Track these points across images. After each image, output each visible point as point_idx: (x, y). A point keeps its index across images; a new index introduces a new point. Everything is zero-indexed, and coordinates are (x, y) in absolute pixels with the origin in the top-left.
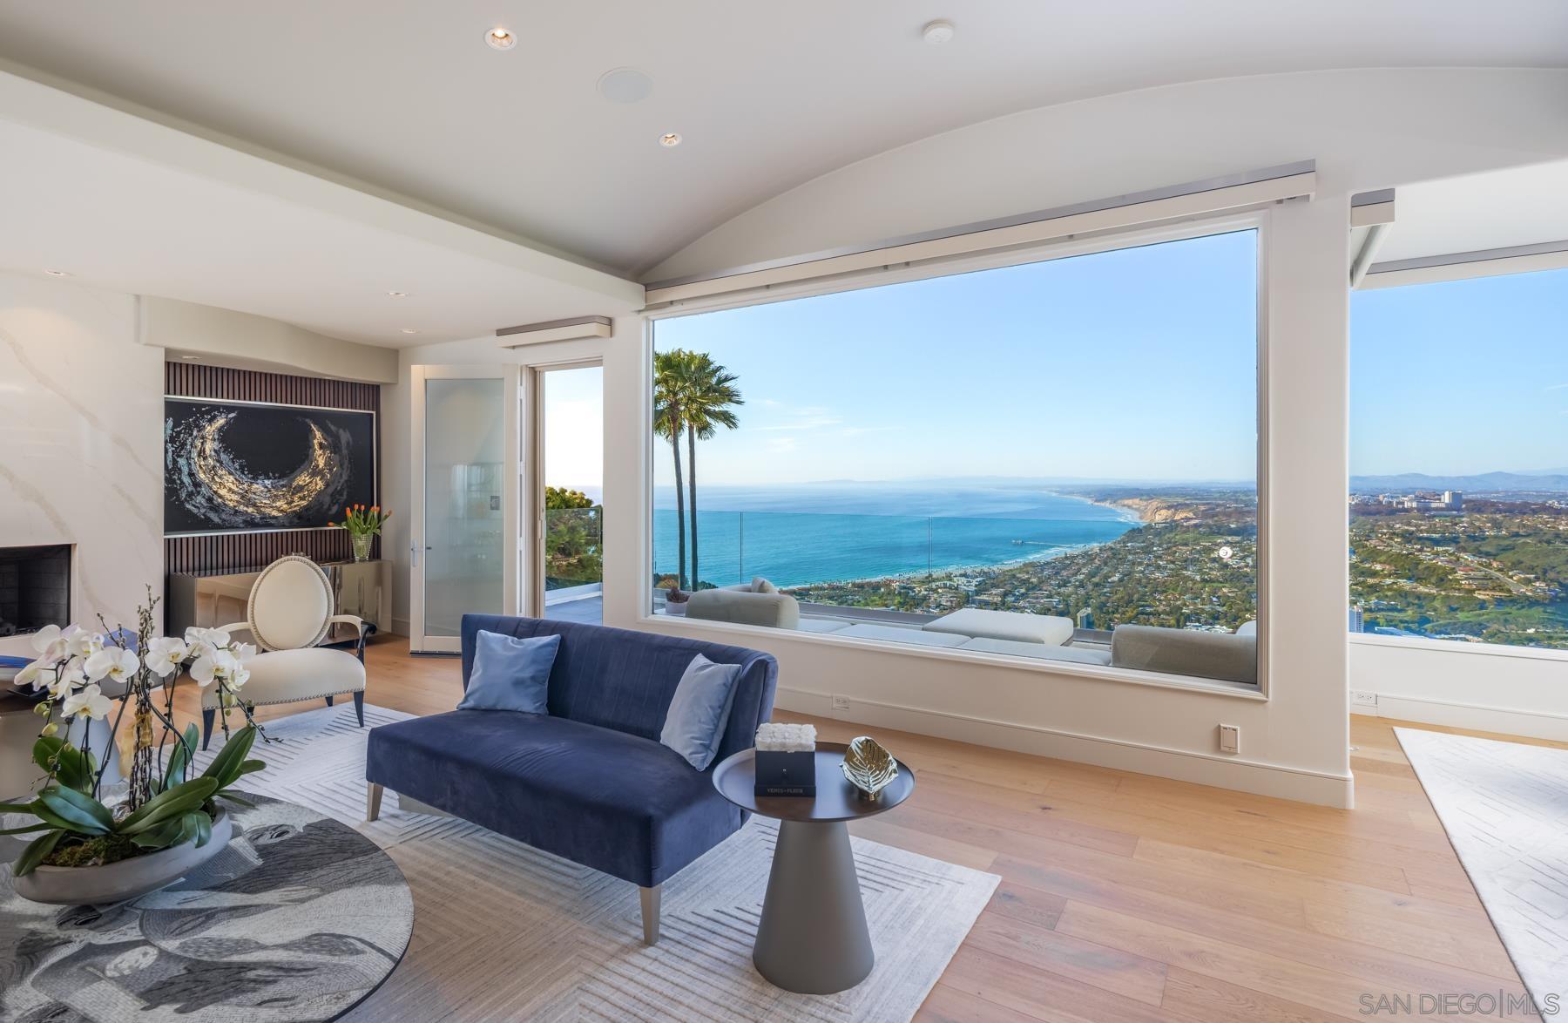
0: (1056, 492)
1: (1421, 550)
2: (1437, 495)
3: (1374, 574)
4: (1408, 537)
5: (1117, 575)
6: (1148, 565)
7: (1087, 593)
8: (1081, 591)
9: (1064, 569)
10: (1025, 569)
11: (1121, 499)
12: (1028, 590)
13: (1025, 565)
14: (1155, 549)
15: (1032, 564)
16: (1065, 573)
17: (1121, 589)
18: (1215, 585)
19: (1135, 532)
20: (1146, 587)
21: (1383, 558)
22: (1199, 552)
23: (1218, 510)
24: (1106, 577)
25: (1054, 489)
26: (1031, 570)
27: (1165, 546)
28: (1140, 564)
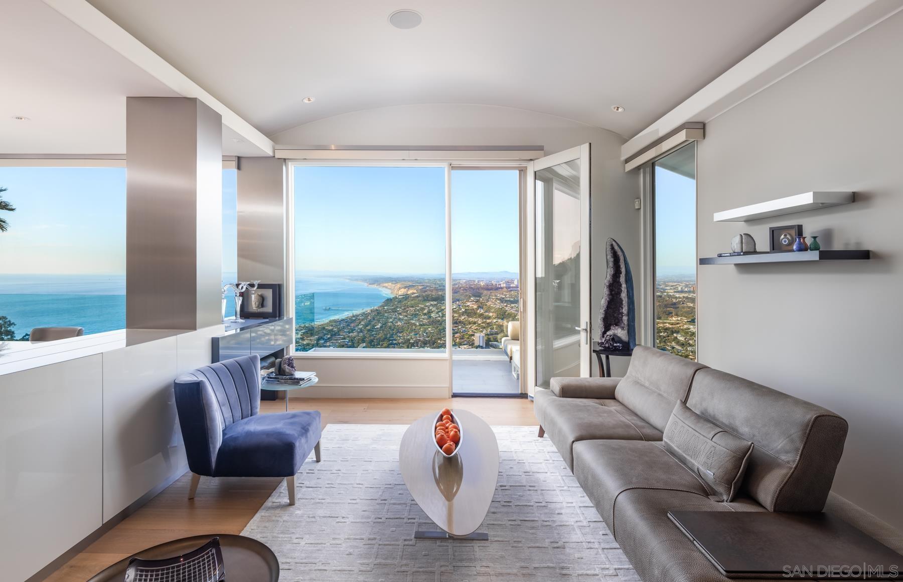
0: (349, 279)
1: (506, 306)
2: (512, 282)
3: (489, 318)
4: (502, 300)
5: (380, 324)
6: (395, 318)
7: (364, 336)
8: (361, 334)
9: (351, 323)
10: (331, 324)
11: (383, 283)
12: (332, 335)
13: (330, 321)
14: (398, 309)
15: (335, 321)
16: (352, 325)
17: (381, 332)
18: (425, 327)
19: (389, 301)
20: (393, 330)
21: (493, 310)
22: (418, 310)
23: (427, 288)
24: (374, 326)
25: (348, 278)
26: (334, 324)
27: (403, 308)
28: (391, 318)
